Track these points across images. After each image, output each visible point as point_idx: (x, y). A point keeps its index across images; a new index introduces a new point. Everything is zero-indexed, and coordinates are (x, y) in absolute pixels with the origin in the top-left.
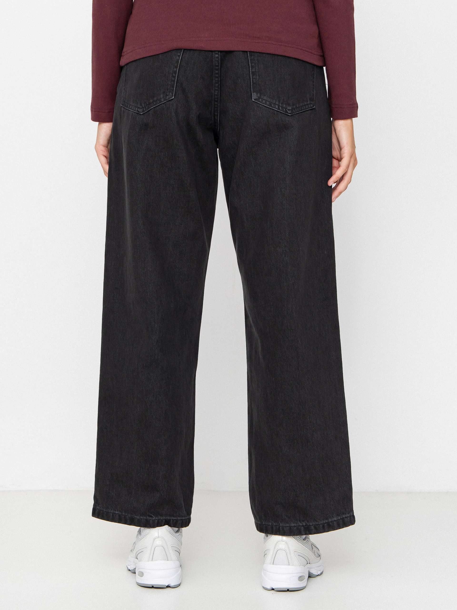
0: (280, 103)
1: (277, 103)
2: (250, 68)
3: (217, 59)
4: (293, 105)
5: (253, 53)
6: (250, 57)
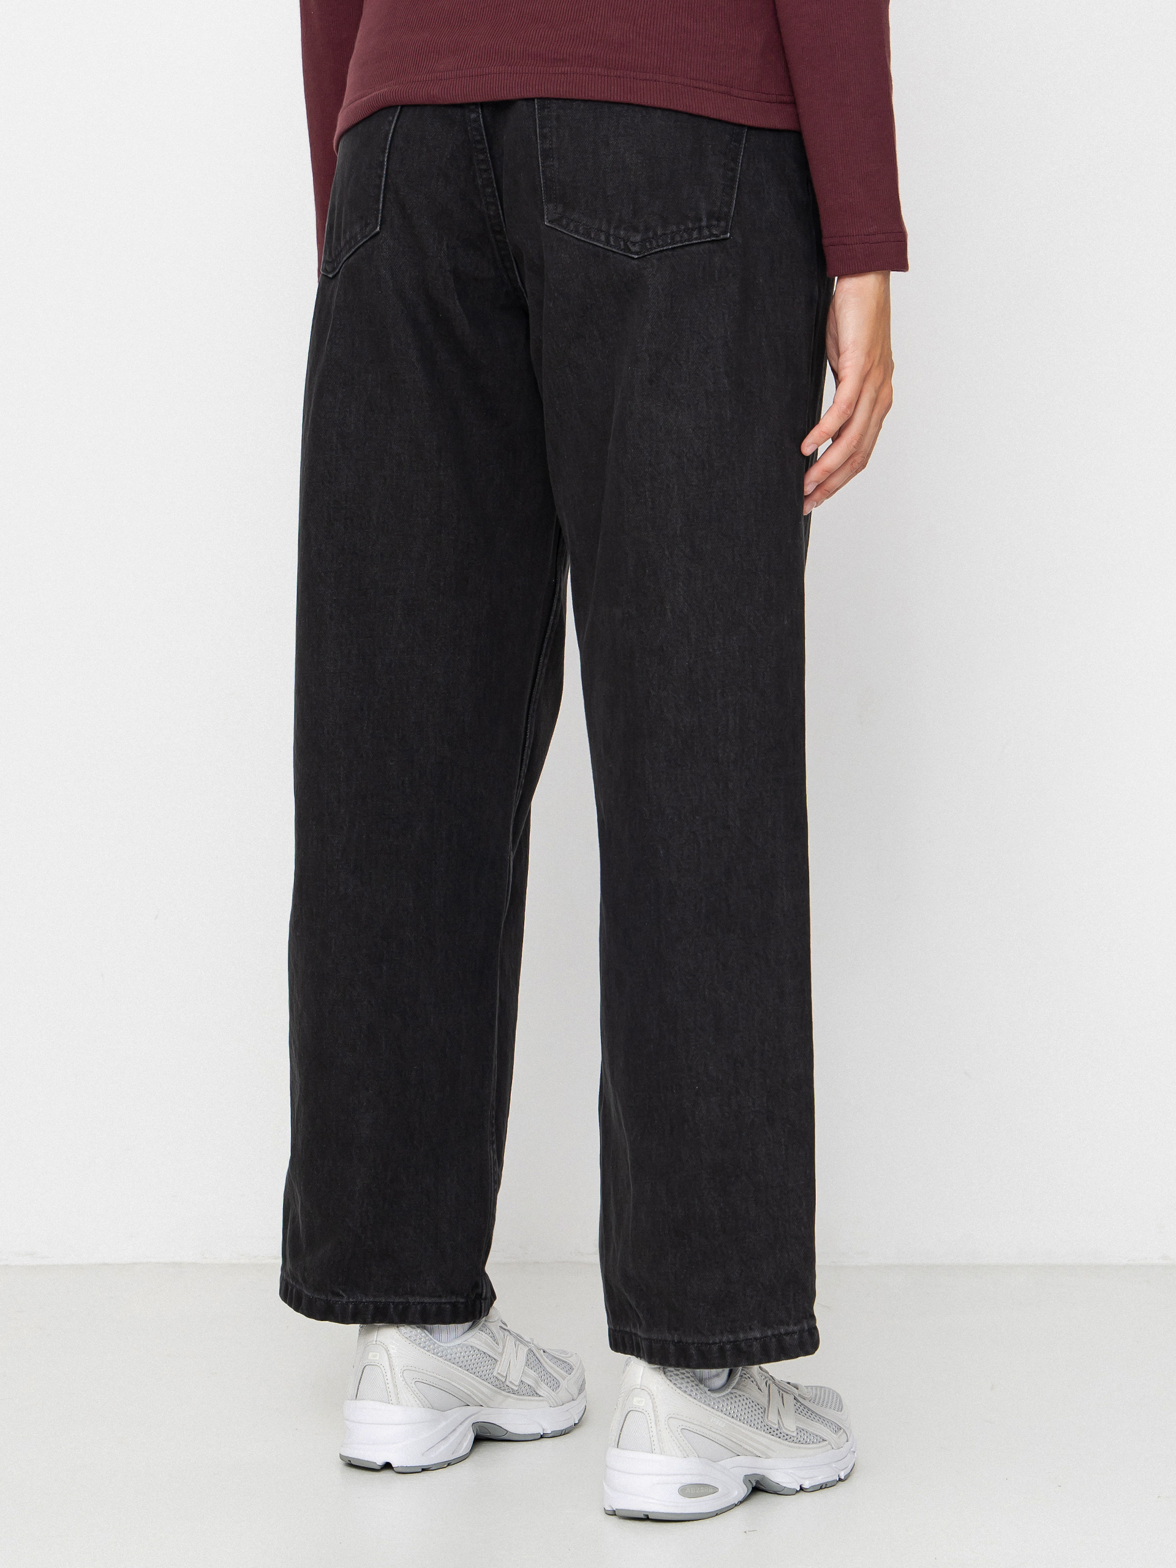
0: (610, 228)
1: (603, 228)
2: (538, 141)
3: (477, 125)
5: (547, 102)
6: (539, 113)
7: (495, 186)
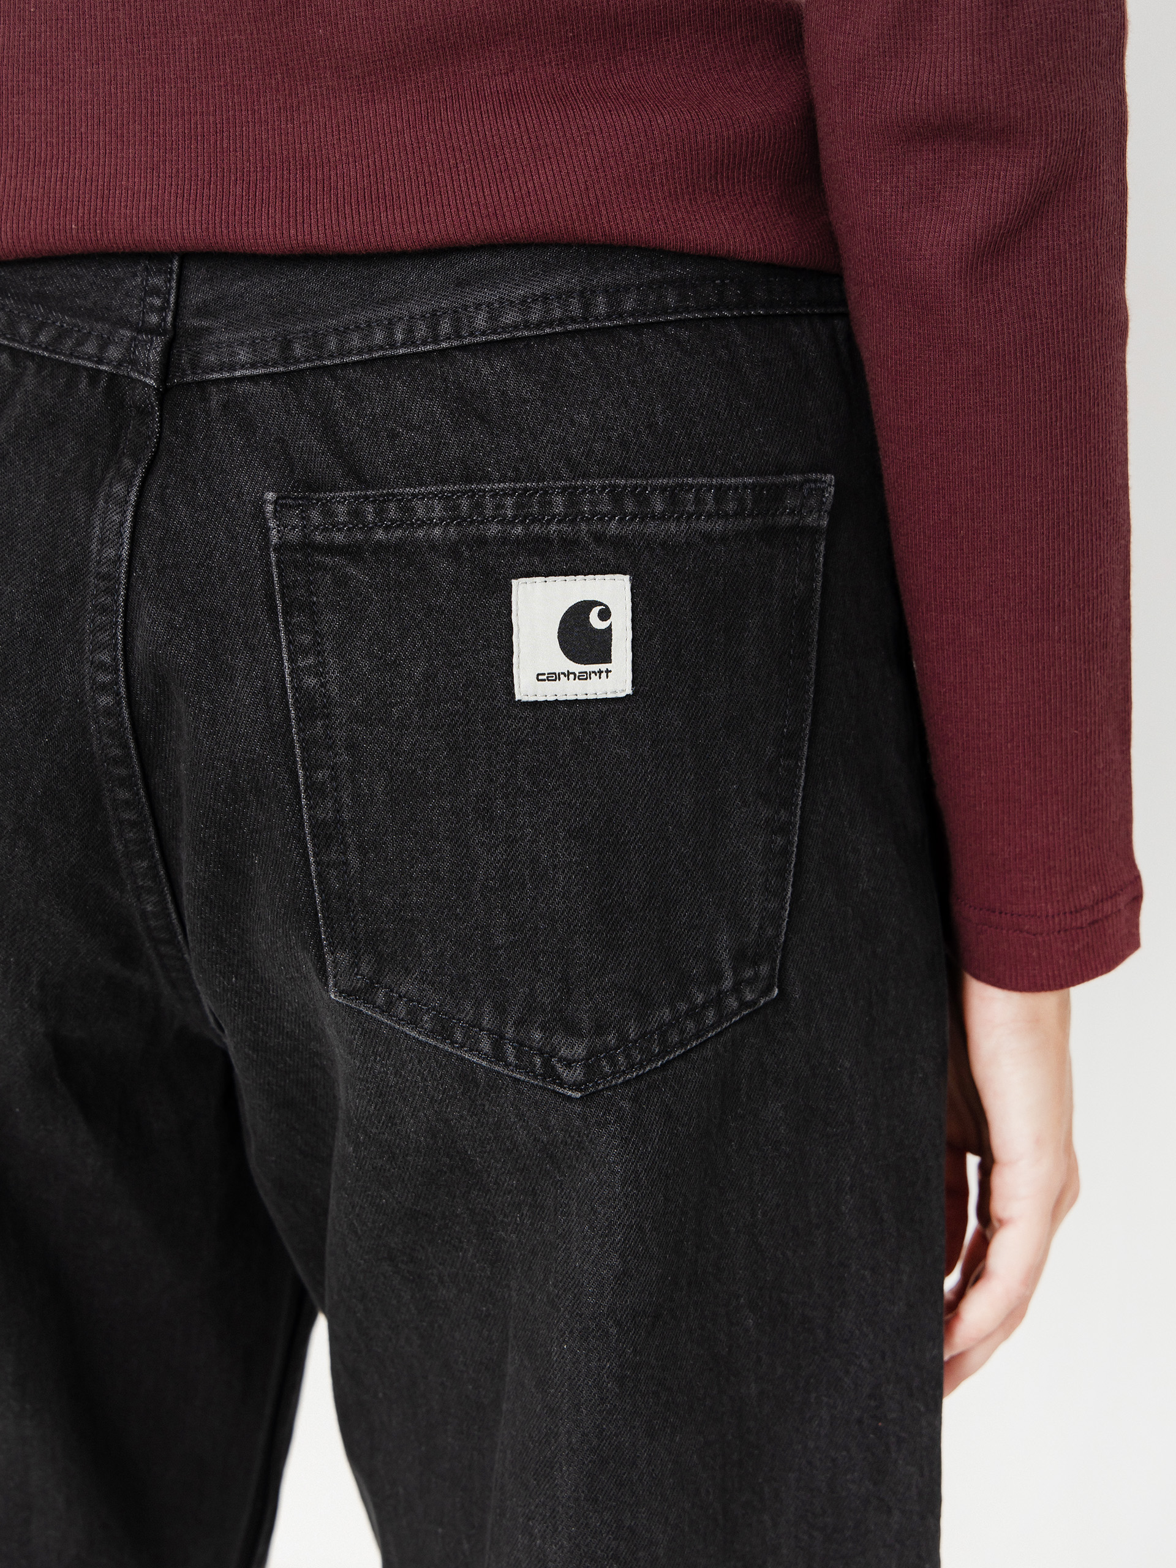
0: (504, 1023)
1: (486, 1022)
2: (304, 802)
3: (111, 723)
4: (600, 1029)
6: (300, 730)
7: (157, 855)
